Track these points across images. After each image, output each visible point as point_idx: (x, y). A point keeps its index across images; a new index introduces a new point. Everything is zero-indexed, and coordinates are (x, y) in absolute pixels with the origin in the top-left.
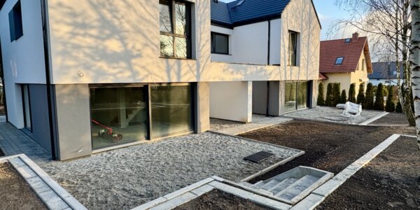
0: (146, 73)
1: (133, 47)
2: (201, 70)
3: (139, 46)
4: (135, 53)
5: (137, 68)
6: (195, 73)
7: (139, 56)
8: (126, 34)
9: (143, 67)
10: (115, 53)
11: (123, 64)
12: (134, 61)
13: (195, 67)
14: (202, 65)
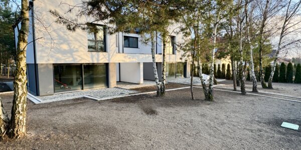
0: (80, 59)
1: (74, 47)
2: (110, 57)
3: (77, 47)
4: (75, 50)
5: (75, 57)
6: (107, 59)
7: (77, 51)
8: (70, 42)
9: (79, 56)
10: (65, 50)
11: (69, 55)
12: (74, 53)
13: (107, 56)
14: (111, 55)
